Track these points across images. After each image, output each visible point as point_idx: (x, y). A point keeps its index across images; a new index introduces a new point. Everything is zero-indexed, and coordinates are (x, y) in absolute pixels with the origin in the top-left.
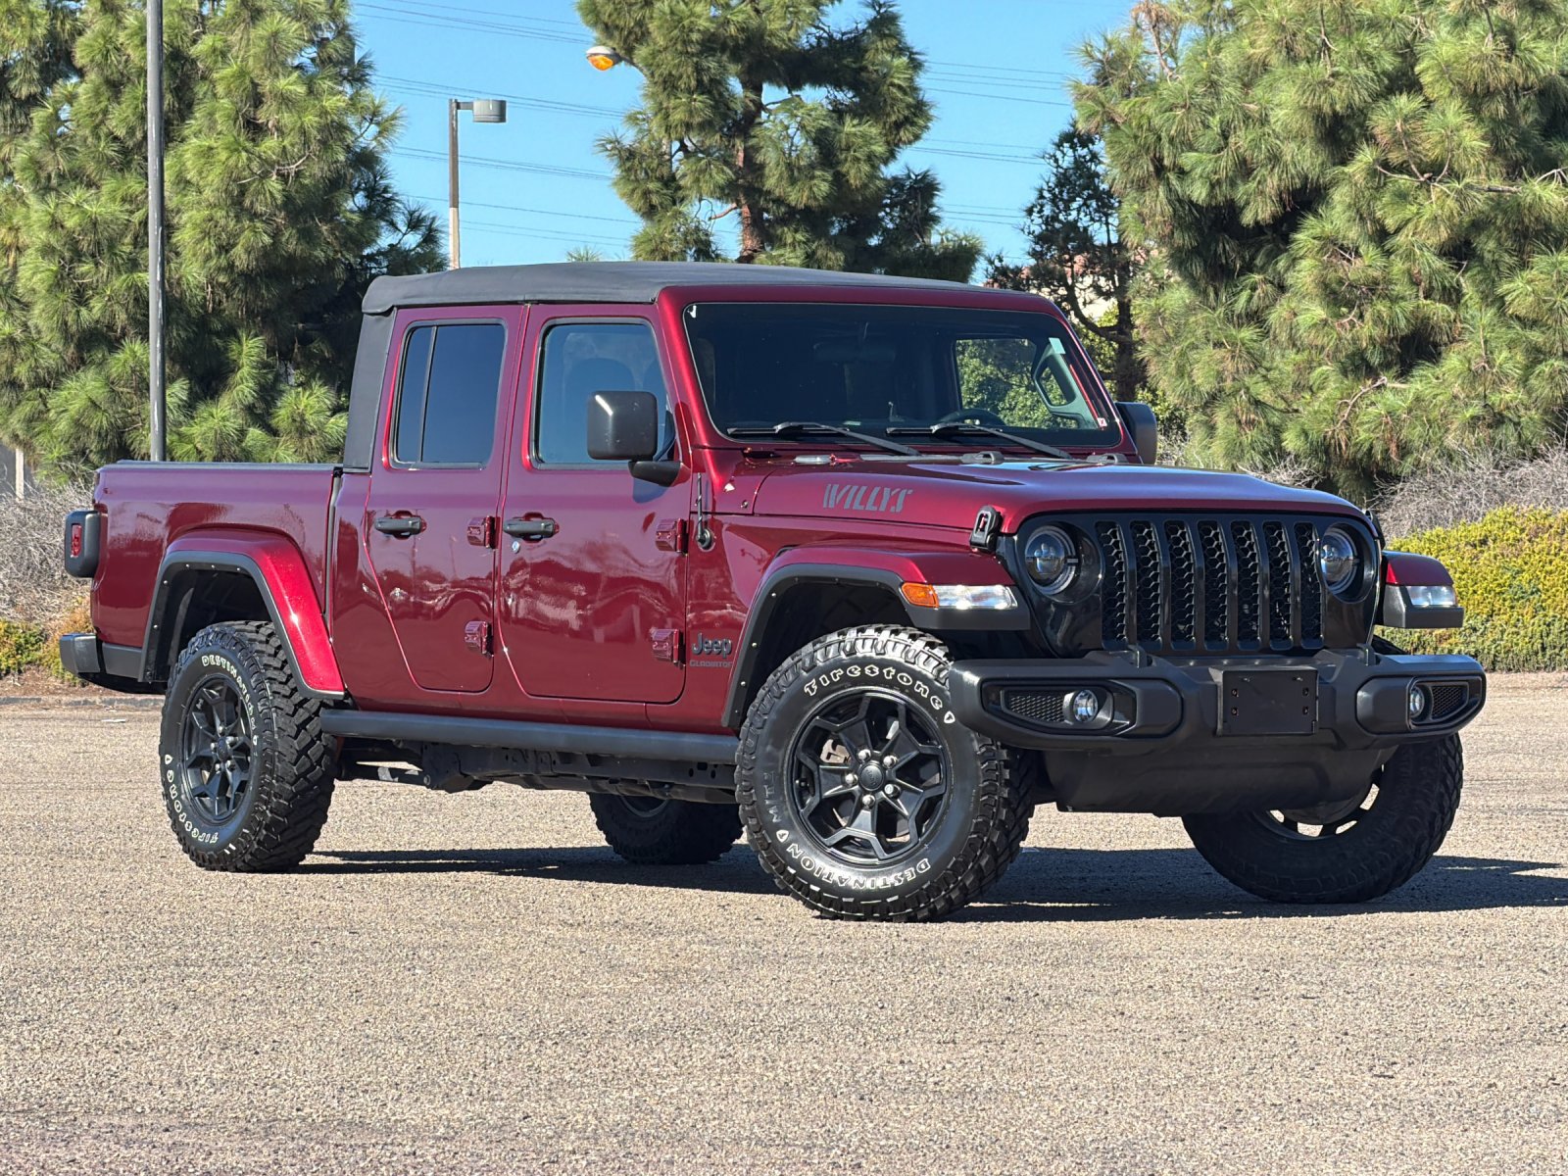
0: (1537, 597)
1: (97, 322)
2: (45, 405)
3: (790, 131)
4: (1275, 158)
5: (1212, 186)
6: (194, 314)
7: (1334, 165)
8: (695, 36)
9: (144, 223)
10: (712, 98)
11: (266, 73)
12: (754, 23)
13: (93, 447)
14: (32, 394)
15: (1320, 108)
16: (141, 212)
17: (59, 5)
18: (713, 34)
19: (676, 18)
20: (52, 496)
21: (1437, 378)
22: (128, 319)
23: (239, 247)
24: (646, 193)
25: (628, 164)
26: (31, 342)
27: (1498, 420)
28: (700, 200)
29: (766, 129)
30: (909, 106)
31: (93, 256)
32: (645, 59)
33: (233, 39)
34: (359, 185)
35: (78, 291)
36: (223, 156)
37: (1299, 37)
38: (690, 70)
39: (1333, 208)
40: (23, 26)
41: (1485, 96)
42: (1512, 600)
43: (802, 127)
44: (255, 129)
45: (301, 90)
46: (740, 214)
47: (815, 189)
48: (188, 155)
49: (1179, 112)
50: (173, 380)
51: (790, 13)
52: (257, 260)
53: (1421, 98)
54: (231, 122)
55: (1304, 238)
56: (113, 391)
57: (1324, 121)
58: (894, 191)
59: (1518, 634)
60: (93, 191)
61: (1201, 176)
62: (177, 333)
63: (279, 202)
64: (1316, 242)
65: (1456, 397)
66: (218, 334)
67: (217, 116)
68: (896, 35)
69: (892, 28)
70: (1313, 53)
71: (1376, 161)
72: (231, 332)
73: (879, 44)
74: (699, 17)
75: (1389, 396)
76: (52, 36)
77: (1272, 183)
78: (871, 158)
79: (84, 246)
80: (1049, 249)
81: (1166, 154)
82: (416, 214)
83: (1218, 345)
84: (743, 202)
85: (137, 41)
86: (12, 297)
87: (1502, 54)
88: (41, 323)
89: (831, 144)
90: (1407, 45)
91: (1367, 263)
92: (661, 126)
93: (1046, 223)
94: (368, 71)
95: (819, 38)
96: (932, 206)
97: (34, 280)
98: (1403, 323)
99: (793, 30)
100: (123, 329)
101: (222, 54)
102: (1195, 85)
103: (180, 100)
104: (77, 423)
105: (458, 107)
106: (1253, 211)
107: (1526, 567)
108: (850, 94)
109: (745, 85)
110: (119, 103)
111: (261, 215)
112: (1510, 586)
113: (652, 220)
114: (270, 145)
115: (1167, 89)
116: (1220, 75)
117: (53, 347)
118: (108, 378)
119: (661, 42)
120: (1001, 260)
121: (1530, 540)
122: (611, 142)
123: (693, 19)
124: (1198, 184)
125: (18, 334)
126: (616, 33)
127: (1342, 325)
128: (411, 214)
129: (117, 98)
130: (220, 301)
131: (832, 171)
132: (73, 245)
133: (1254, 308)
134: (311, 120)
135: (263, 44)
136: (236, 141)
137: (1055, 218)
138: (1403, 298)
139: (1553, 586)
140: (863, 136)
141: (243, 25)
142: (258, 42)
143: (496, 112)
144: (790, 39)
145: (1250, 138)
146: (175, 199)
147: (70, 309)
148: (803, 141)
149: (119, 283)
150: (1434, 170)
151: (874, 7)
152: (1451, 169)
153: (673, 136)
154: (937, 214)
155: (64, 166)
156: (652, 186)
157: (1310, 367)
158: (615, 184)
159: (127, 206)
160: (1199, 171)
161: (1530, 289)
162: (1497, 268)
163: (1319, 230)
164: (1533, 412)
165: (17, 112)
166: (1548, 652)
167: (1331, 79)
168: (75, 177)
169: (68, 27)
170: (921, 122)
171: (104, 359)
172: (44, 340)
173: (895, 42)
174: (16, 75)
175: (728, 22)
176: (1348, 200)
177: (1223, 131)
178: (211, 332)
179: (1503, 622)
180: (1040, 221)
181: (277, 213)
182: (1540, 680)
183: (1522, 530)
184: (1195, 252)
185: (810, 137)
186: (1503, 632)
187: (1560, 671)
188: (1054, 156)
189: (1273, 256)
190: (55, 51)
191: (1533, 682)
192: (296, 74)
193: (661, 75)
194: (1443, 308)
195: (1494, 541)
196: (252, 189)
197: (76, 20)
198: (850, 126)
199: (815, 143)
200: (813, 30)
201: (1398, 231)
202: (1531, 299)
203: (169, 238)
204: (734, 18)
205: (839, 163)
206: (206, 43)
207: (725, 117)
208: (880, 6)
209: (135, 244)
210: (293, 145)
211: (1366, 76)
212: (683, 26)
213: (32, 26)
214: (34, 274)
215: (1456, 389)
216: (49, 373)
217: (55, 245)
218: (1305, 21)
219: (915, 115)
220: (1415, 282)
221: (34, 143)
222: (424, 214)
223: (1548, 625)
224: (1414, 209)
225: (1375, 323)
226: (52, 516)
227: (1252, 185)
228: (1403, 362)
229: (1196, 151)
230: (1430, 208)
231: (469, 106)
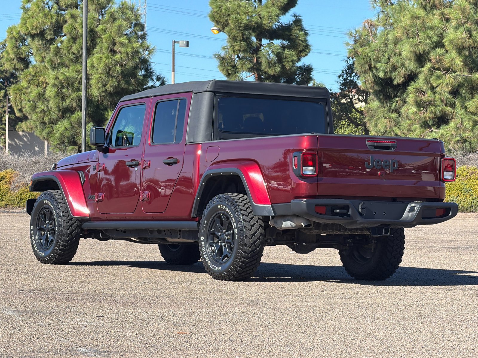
0: (471, 192)
1: (68, 106)
2: (53, 129)
3: (269, 53)
4: (403, 65)
5: (385, 73)
6: (95, 103)
7: (420, 68)
8: (242, 25)
9: (81, 78)
10: (247, 43)
11: (117, 36)
12: (259, 21)
13: (66, 141)
14: (49, 126)
15: (415, 52)
16: (81, 75)
17: (59, 13)
18: (248, 24)
19: (237, 19)
20: (54, 155)
21: (448, 129)
22: (77, 105)
23: (108, 85)
24: (227, 70)
25: (222, 61)
26: (49, 111)
27: (465, 141)
28: (243, 72)
29: (262, 52)
30: (304, 46)
31: (67, 87)
32: (228, 31)
33: (108, 26)
34: (143, 67)
35: (63, 97)
36: (104, 59)
37: (410, 31)
38: (240, 34)
39: (419, 80)
40: (49, 19)
41: (463, 49)
42: (464, 192)
43: (272, 52)
44: (113, 52)
45: (127, 41)
46: (255, 76)
47: (276, 70)
48: (94, 59)
49: (376, 52)
50: (89, 123)
51: (270, 18)
52: (113, 89)
53: (444, 50)
54: (107, 50)
55: (410, 88)
56: (72, 125)
57: (417, 55)
58: (300, 70)
59: (465, 202)
60: (67, 69)
61: (382, 70)
62: (91, 109)
63: (120, 73)
64: (414, 89)
65: (452, 134)
66: (102, 110)
67: (103, 48)
68: (301, 25)
69: (300, 23)
70: (414, 36)
71: (431, 67)
72: (106, 109)
73: (296, 28)
74: (244, 19)
75: (434, 133)
76: (57, 22)
77: (402, 73)
78: (292, 61)
79: (65, 84)
80: (345, 87)
81: (372, 64)
82: (159, 76)
83: (386, 118)
84: (256, 73)
85: (81, 26)
86: (44, 98)
87: (468, 38)
88: (53, 106)
89: (281, 57)
90: (441, 34)
91: (428, 96)
92: (232, 51)
93: (344, 80)
94: (146, 36)
95: (279, 26)
96: (311, 75)
97: (50, 93)
98: (438, 113)
99: (271, 24)
100: (75, 108)
101: (105, 31)
102: (381, 44)
103: (93, 43)
104: (62, 135)
105: (175, 43)
106: (397, 80)
107: (468, 183)
108: (287, 42)
109: (257, 39)
110: (75, 44)
111: (115, 76)
112: (463, 188)
113: (229, 77)
114: (118, 57)
115: (373, 45)
116: (388, 41)
117: (55, 113)
118: (70, 122)
119: (232, 26)
120: (331, 91)
121: (470, 176)
122: (217, 55)
123: (242, 20)
124: (381, 72)
125: (45, 109)
126: (220, 24)
127: (421, 113)
128: (158, 76)
129: (75, 42)
130: (103, 101)
131: (281, 64)
132: (62, 84)
133: (397, 108)
134: (129, 50)
135: (116, 28)
136: (108, 56)
137: (347, 79)
138: (438, 106)
139: (476, 188)
140: (290, 54)
141: (111, 22)
142: (115, 27)
143: (186, 44)
144: (270, 26)
145: (396, 59)
146: (90, 71)
147: (60, 102)
148: (273, 56)
149: (74, 95)
150: (447, 70)
151: (295, 17)
152: (452, 70)
153: (235, 53)
154: (312, 77)
155: (59, 61)
156: (229, 68)
157: (412, 124)
158: (219, 67)
159: (77, 73)
160: (381, 68)
161: (474, 104)
162: (465, 98)
163: (415, 86)
164: (475, 139)
165: (47, 43)
166: (473, 207)
167: (419, 43)
168: (63, 65)
169: (62, 19)
170: (308, 51)
171: (70, 116)
172: (53, 111)
173: (300, 27)
174: (47, 33)
175: (252, 21)
176: (423, 78)
177: (388, 57)
178: (100, 109)
179: (461, 199)
180: (342, 79)
181: (119, 76)
182: (471, 215)
183: (468, 173)
184: (381, 91)
185: (275, 55)
186: (461, 201)
187: (476, 213)
188: (347, 61)
189: (402, 93)
190: (58, 26)
191: (469, 215)
192: (125, 37)
193: (232, 36)
194: (450, 109)
195: (460, 176)
196: (112, 69)
197: (64, 17)
198: (287, 52)
199: (276, 56)
200: (277, 23)
201: (437, 87)
202: (474, 107)
203: (89, 82)
204: (254, 20)
205: (283, 62)
206: (100, 27)
207: (250, 48)
208: (297, 17)
209: (79, 84)
210: (124, 57)
211: (429, 43)
212: (239, 22)
213: (51, 19)
214: (50, 92)
215: (452, 132)
216: (54, 120)
217: (56, 83)
218: (412, 27)
219: (306, 49)
220: (442, 101)
221: (51, 55)
222: (161, 76)
223: (474, 200)
224: (441, 81)
225: (430, 113)
226: (54, 161)
227: (397, 73)
228: (438, 124)
229: (381, 63)
230: (446, 81)
231: (178, 42)
